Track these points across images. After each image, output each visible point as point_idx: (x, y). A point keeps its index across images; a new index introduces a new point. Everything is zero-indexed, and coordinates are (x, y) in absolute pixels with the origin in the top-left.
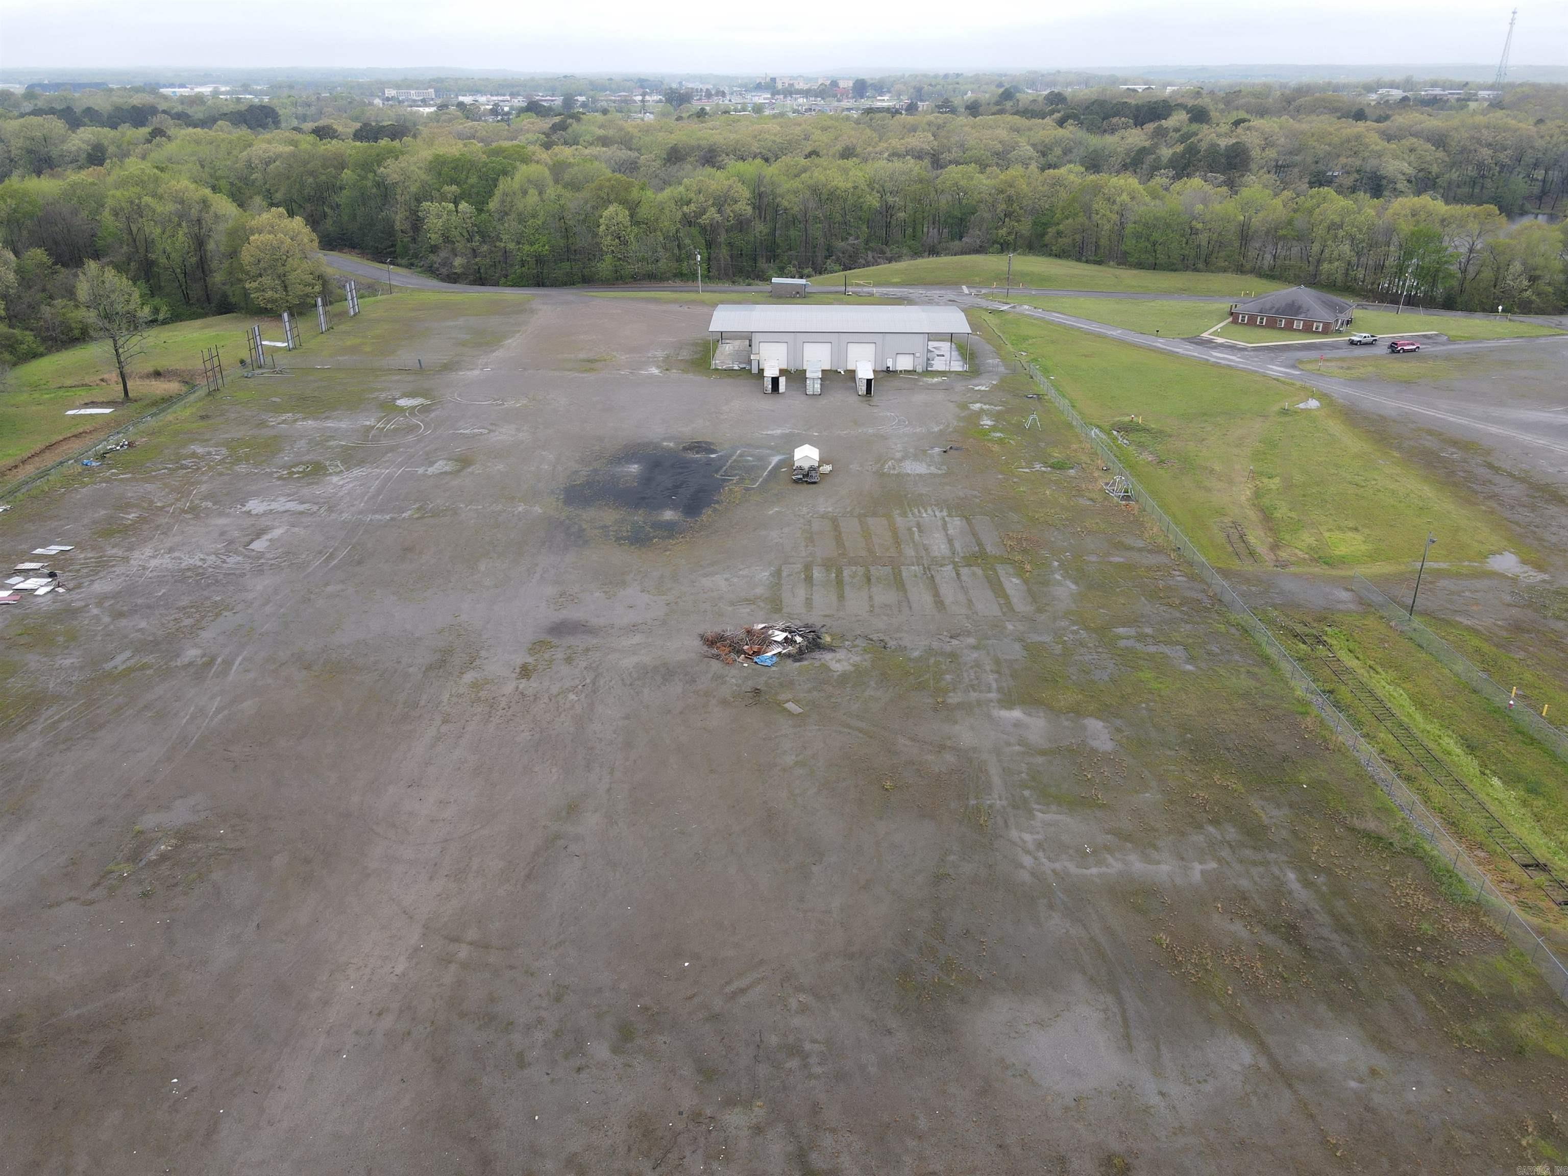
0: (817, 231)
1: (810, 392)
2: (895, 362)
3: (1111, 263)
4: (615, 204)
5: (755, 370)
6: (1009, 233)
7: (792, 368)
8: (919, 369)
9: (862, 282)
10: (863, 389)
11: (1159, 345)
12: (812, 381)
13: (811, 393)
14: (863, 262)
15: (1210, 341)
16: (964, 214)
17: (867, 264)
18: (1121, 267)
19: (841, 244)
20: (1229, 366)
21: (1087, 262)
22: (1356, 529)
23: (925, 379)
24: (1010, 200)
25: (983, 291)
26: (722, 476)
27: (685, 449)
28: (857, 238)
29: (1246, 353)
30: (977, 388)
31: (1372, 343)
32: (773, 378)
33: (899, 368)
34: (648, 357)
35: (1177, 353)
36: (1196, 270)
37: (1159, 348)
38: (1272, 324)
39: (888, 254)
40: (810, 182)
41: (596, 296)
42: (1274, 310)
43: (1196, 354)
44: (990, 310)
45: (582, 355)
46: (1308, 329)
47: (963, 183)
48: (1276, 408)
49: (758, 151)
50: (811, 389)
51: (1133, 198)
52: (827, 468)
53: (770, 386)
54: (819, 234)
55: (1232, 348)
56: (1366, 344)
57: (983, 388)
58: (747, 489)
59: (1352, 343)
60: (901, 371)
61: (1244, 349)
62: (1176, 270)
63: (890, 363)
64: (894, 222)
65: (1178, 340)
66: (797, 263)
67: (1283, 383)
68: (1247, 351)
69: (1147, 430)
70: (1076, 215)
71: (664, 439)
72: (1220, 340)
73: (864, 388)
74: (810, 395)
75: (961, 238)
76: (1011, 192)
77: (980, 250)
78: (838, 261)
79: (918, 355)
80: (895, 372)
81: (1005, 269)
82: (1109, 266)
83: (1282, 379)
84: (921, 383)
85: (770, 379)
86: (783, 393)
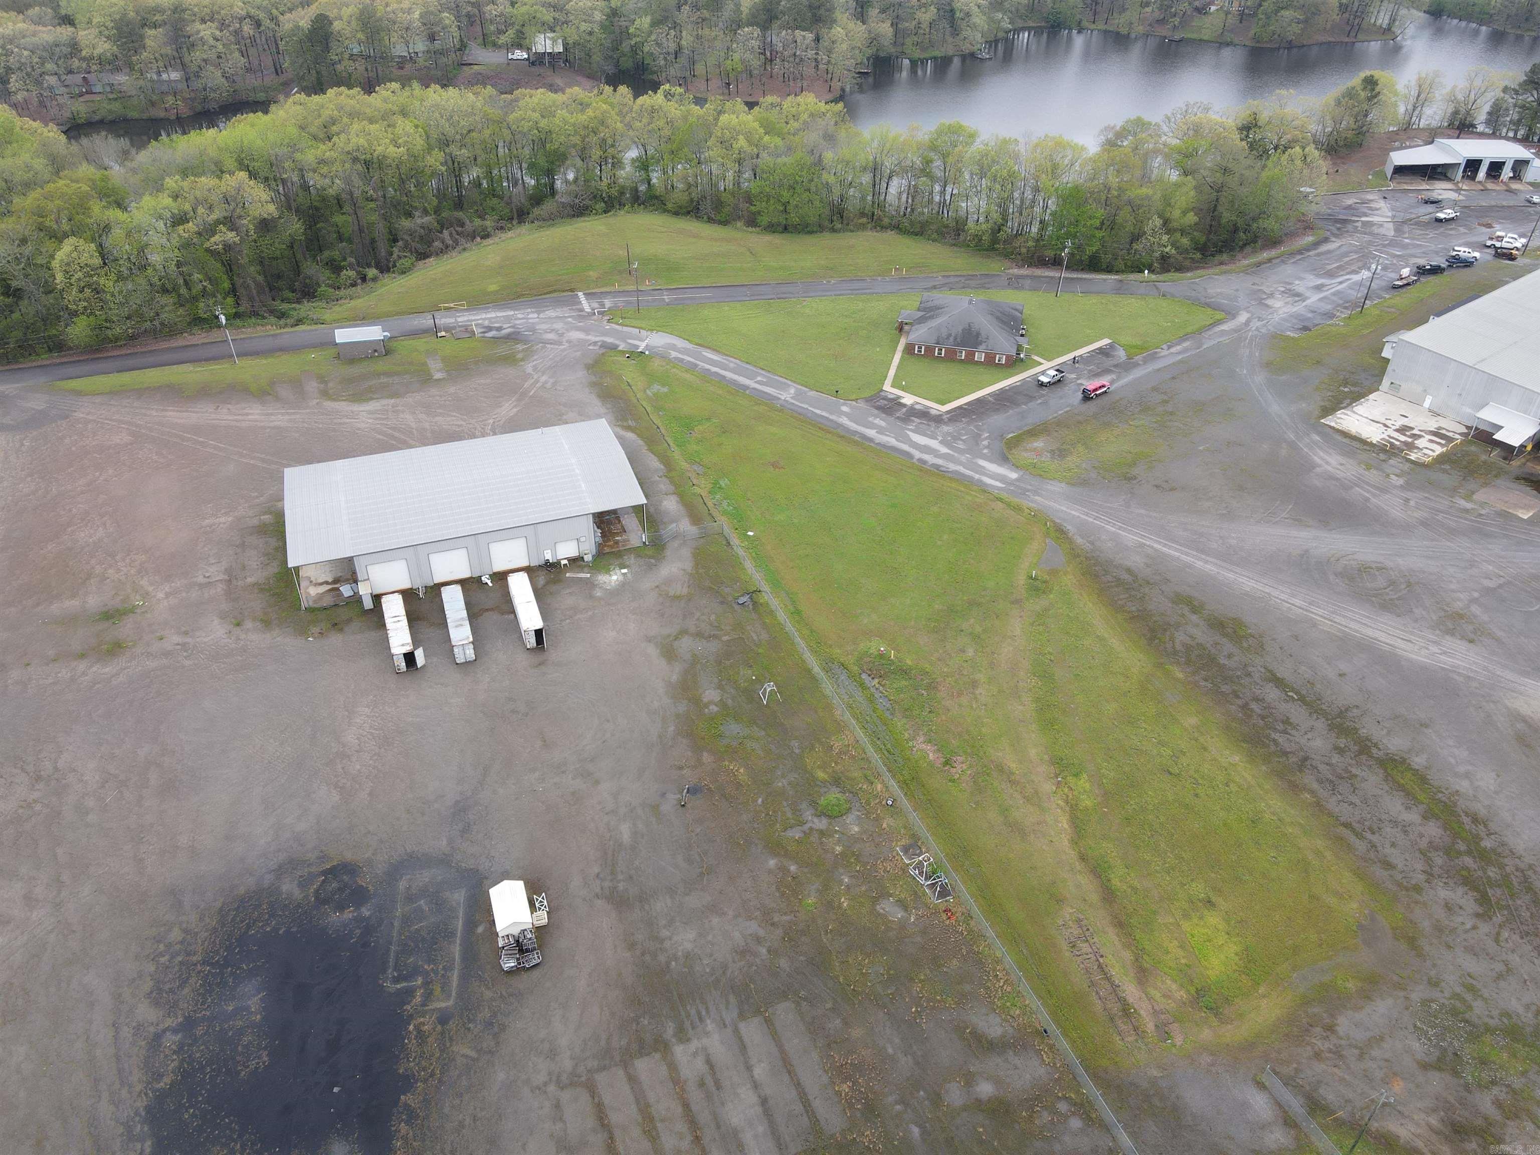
0: (372, 216)
1: (460, 659)
2: (555, 553)
3: (739, 224)
4: (72, 240)
5: (368, 604)
6: (611, 185)
7: (418, 584)
8: (588, 558)
9: (452, 305)
10: (531, 641)
11: (844, 421)
12: (461, 648)
13: (463, 661)
14: (441, 245)
15: (896, 403)
16: (552, 163)
17: (445, 249)
18: (750, 229)
19: (406, 223)
20: (937, 467)
21: (710, 220)
22: (1209, 903)
23: (601, 578)
25: (608, 303)
26: (396, 980)
27: (321, 900)
28: (425, 212)
29: (945, 428)
31: (1059, 380)
32: (404, 654)
33: (561, 558)
34: (201, 586)
35: (871, 440)
36: (833, 230)
37: (847, 430)
38: (951, 356)
39: (469, 227)
40: (349, 148)
41: (78, 393)
42: (952, 339)
43: (892, 441)
44: (627, 352)
45: (94, 601)
46: (990, 360)
47: (543, 123)
48: (1022, 579)
49: (244, 13)
50: (462, 657)
51: (751, 143)
52: (542, 917)
53: (404, 664)
54: (374, 217)
55: (924, 414)
56: (1054, 383)
58: (443, 1019)
59: (1042, 385)
61: (938, 420)
62: (811, 232)
63: (549, 556)
65: (862, 404)
66: (353, 260)
67: (1008, 505)
68: (945, 423)
69: (905, 672)
71: (280, 871)
72: (908, 399)
73: (533, 640)
74: (462, 666)
76: (604, 133)
77: (579, 211)
78: (406, 246)
79: (583, 539)
80: (558, 562)
81: (621, 252)
82: (736, 227)
83: (1004, 495)
84: (597, 593)
86: (423, 667)
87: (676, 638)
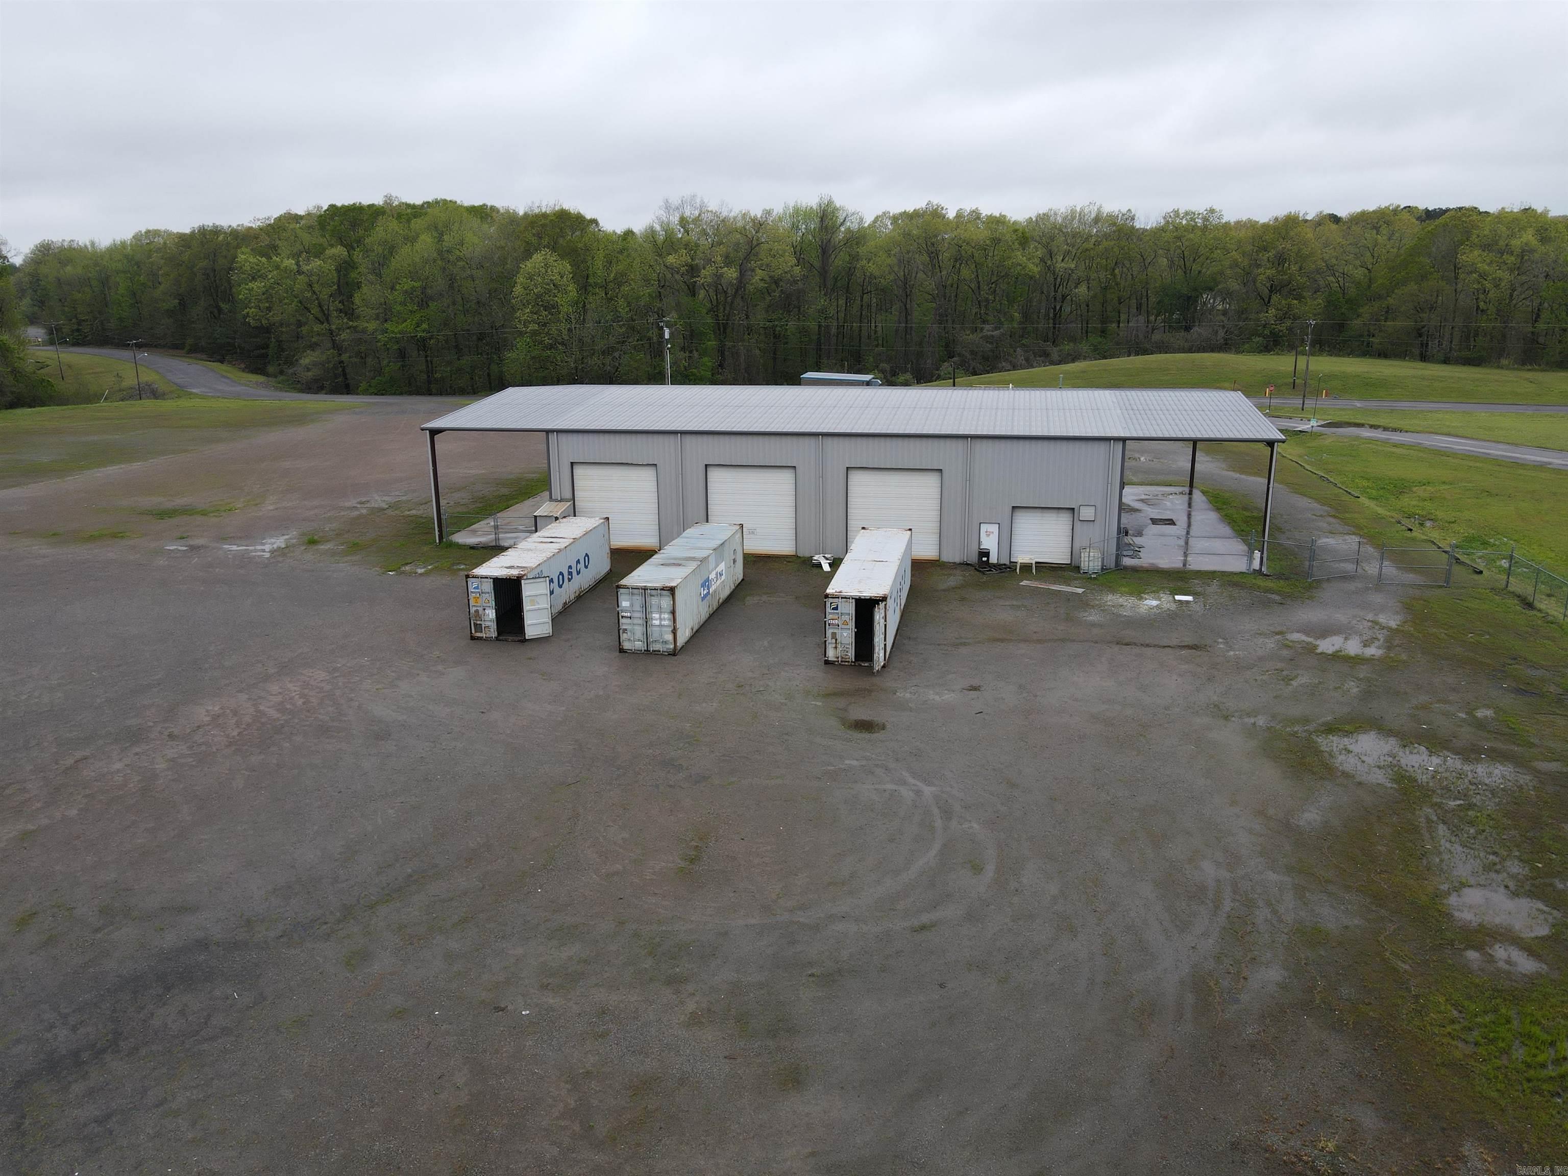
1: (633, 640)
2: (1007, 539)
4: (545, 251)
6: (1281, 319)
8: (1091, 562)
10: (841, 637)
12: (638, 600)
13: (639, 645)
14: (1009, 366)
16: (1195, 290)
17: (1014, 369)
18: (1528, 367)
19: (969, 338)
23: (1111, 599)
24: (1281, 260)
28: (999, 327)
30: (1327, 645)
32: (496, 582)
33: (1022, 557)
39: (1055, 357)
47: (1192, 236)
50: (639, 631)
51: (1544, 240)
53: (491, 614)
57: (1353, 647)
60: (1026, 568)
63: (990, 541)
64: (1067, 309)
70: (1424, 277)
73: (847, 635)
74: (635, 653)
75: (1187, 329)
77: (1225, 347)
78: (963, 365)
79: (1087, 513)
80: (1007, 569)
82: (1500, 367)
84: (1093, 617)
85: (488, 586)
86: (539, 641)
87: (1330, 729)
